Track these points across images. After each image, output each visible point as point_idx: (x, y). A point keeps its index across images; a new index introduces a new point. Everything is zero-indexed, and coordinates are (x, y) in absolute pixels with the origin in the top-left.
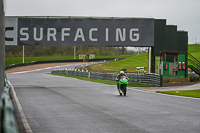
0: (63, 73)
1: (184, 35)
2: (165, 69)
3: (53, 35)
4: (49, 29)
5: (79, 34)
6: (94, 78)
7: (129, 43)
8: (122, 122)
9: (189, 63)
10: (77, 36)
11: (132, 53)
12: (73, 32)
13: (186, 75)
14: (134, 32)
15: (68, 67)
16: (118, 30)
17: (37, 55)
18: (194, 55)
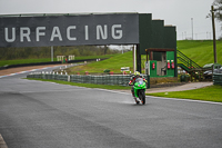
0: (39, 77)
1: (172, 30)
2: (152, 69)
3: (27, 35)
4: (22, 29)
5: (56, 33)
6: (75, 81)
7: (111, 41)
8: (105, 130)
9: (179, 61)
10: (54, 35)
11: (116, 52)
12: (49, 31)
13: (176, 74)
14: (116, 29)
15: (45, 71)
16: (99, 27)
17: (10, 57)
18: (184, 52)
